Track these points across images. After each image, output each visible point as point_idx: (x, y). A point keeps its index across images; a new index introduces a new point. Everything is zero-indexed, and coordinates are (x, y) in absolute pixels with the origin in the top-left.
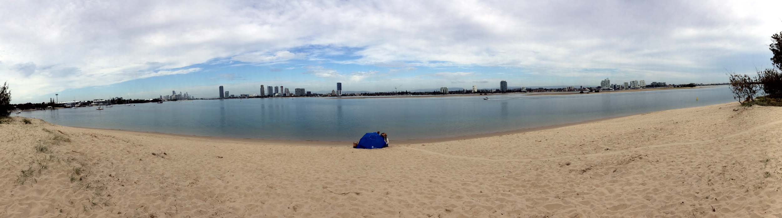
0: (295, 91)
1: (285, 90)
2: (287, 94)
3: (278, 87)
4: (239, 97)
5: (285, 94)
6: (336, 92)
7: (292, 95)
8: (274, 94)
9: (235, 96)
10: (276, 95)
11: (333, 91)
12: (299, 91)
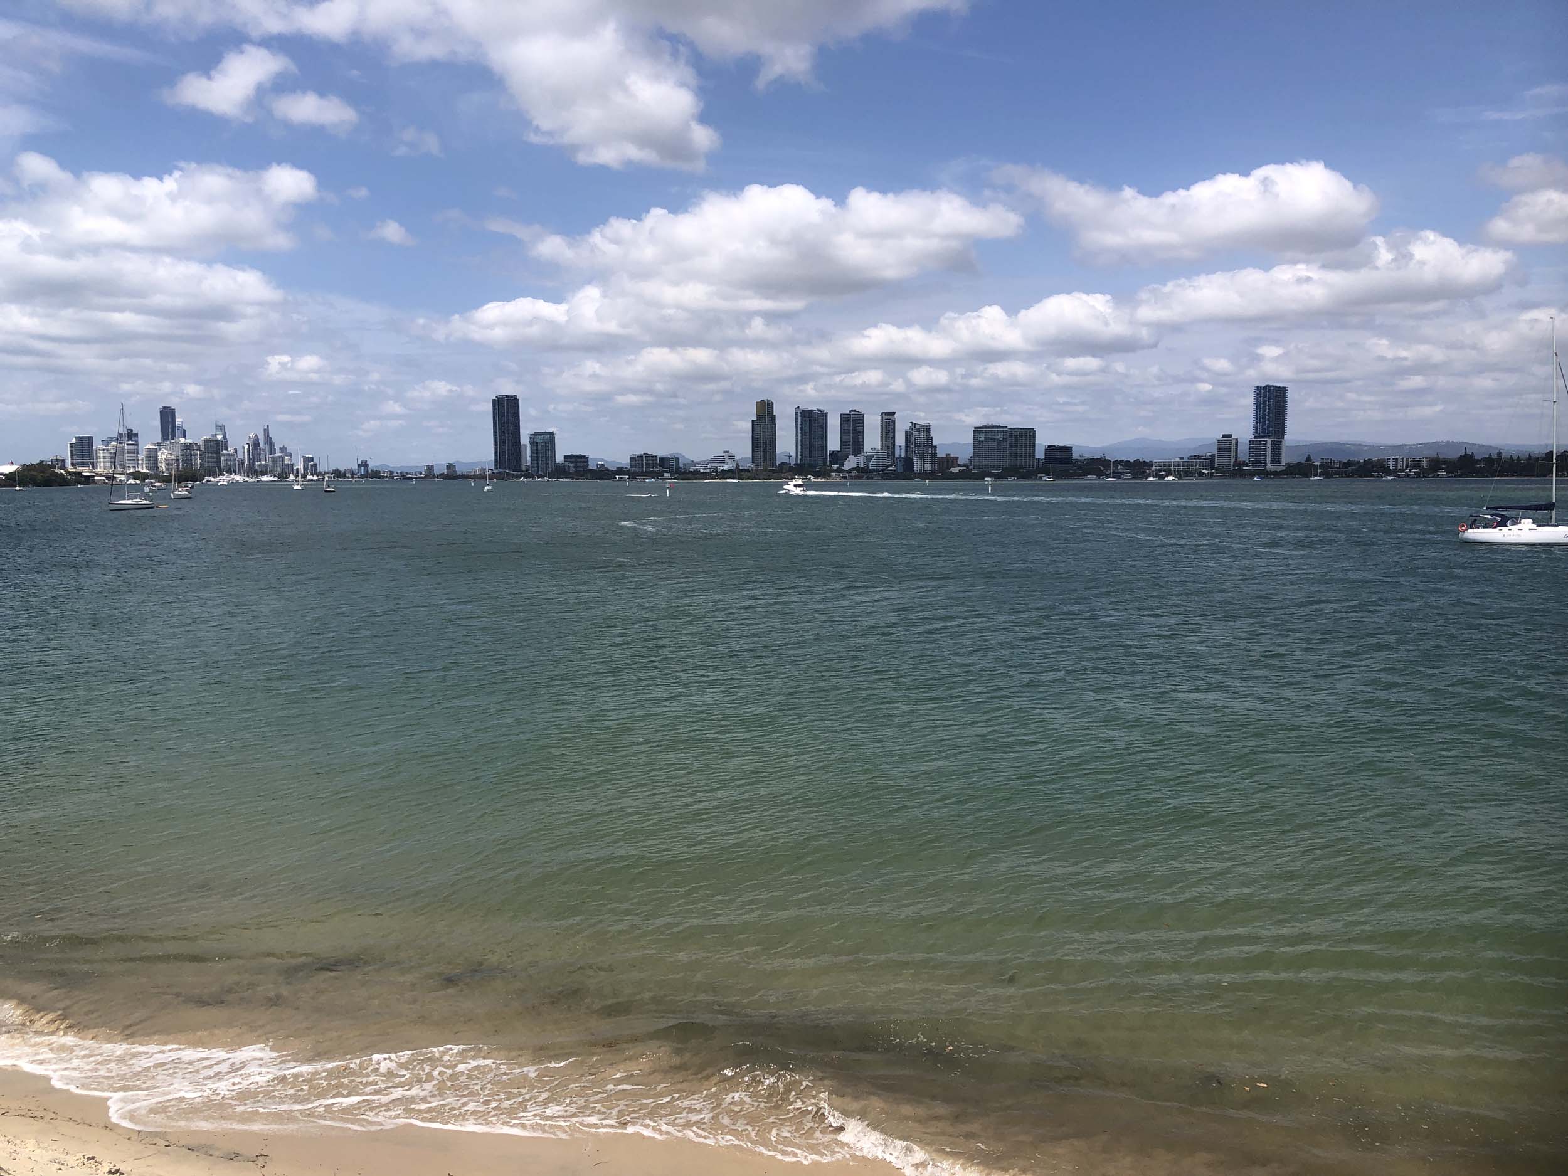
0: (970, 439)
1: (908, 435)
2: (922, 458)
3: (860, 417)
4: (620, 471)
5: (908, 462)
6: (1243, 448)
7: (955, 470)
8: (838, 457)
9: (592, 466)
10: (851, 462)
11: (1226, 442)
12: (999, 443)
